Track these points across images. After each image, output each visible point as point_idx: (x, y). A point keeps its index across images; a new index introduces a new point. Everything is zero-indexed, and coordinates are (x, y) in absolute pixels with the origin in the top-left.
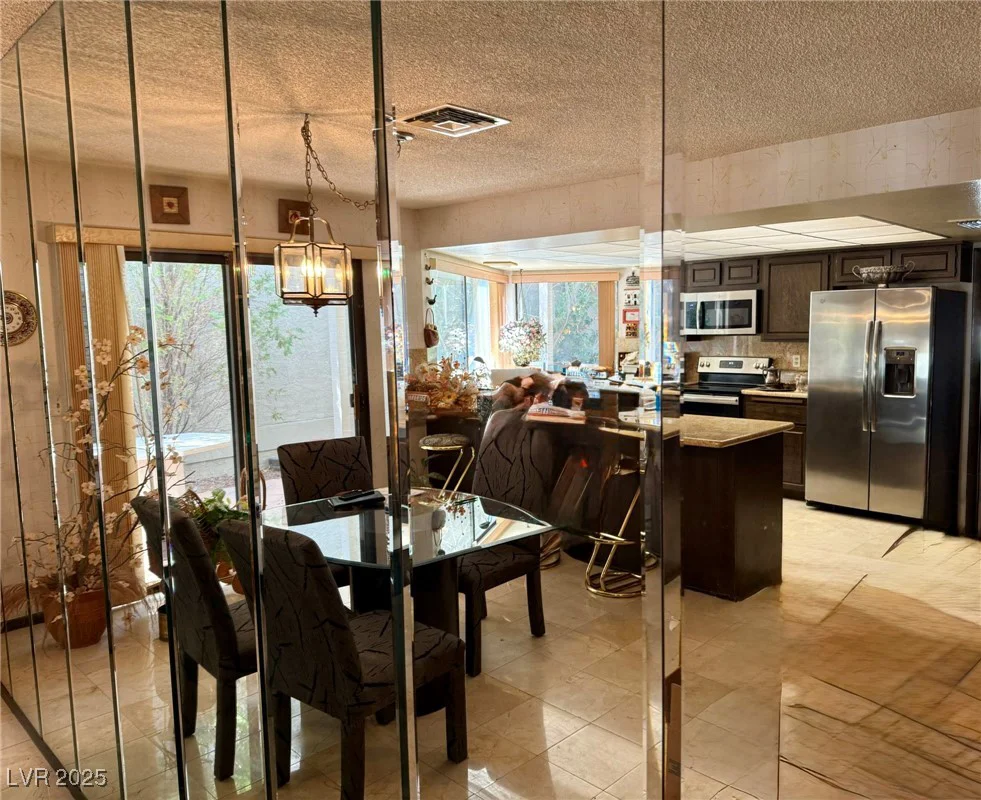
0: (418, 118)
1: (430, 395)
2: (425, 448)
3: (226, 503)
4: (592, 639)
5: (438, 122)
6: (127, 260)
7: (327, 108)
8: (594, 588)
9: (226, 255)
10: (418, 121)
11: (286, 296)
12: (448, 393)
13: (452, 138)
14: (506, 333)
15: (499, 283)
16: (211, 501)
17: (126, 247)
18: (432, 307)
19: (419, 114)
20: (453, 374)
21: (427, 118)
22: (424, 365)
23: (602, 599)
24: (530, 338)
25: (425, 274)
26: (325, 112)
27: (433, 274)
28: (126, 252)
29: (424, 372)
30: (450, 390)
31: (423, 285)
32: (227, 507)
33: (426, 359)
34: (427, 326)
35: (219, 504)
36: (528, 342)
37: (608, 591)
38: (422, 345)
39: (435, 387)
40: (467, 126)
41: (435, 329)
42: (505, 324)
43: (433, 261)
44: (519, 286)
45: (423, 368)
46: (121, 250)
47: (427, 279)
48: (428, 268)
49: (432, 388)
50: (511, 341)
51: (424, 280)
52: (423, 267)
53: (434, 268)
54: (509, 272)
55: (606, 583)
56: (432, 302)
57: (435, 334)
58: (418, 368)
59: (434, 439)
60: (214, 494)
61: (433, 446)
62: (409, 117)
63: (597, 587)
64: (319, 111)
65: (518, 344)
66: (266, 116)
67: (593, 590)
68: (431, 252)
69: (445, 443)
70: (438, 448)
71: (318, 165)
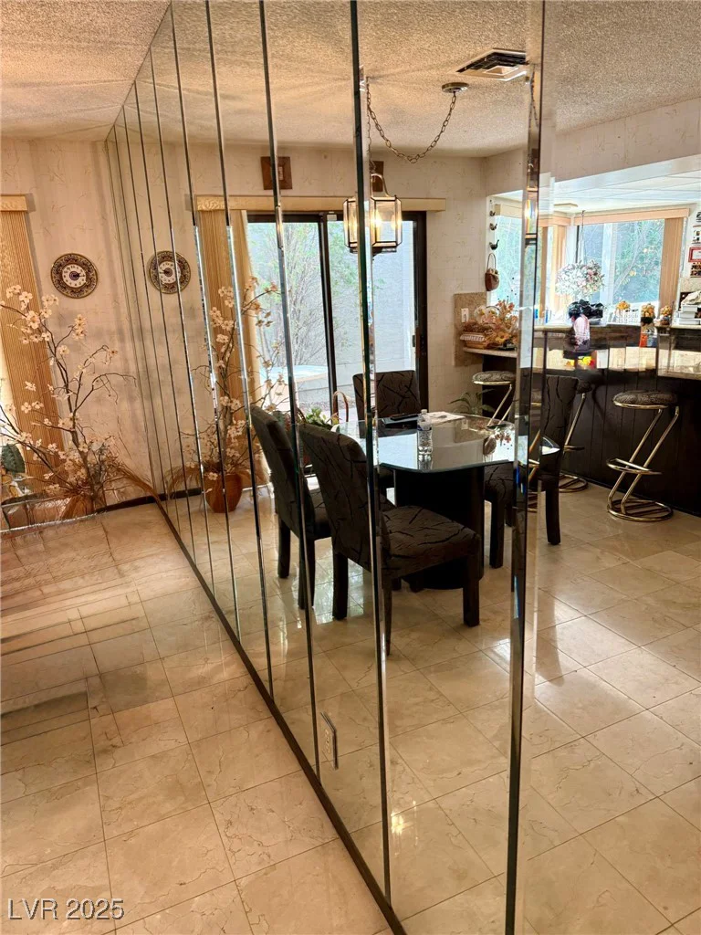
0: (469, 67)
1: (486, 335)
2: (477, 382)
3: (322, 418)
4: (602, 553)
5: (488, 68)
6: (250, 221)
7: (383, 69)
8: (616, 511)
9: (321, 214)
10: (469, 70)
11: (351, 245)
12: (502, 333)
13: (505, 82)
14: (564, 276)
15: (559, 226)
16: (311, 416)
17: (248, 211)
18: (495, 251)
19: (469, 63)
20: (508, 316)
21: (476, 65)
22: (483, 307)
23: (621, 521)
24: (587, 280)
25: (490, 220)
26: (382, 73)
27: (497, 220)
28: (248, 216)
29: (482, 314)
30: (504, 331)
31: (487, 232)
32: (322, 421)
33: (485, 303)
34: (488, 271)
35: (316, 419)
36: (584, 284)
37: (627, 514)
38: (483, 289)
39: (491, 328)
40: (516, 68)
41: (496, 273)
42: (563, 267)
43: (497, 206)
44: (581, 227)
45: (480, 310)
46: (244, 213)
47: (491, 225)
48: (492, 214)
49: (487, 329)
50: (567, 283)
51: (488, 226)
52: (488, 213)
53: (499, 214)
54: (571, 214)
55: (626, 508)
56: (494, 247)
57: (495, 278)
58: (476, 311)
59: (486, 375)
60: (313, 411)
61: (484, 381)
62: (461, 67)
63: (618, 510)
64: (377, 73)
65: (575, 286)
66: (339, 83)
67: (614, 513)
68: (496, 198)
69: (496, 379)
70: (488, 383)
71: (377, 125)
